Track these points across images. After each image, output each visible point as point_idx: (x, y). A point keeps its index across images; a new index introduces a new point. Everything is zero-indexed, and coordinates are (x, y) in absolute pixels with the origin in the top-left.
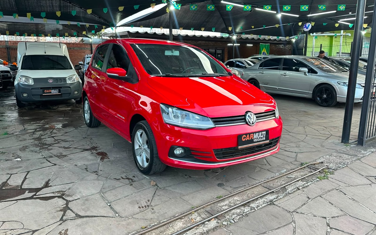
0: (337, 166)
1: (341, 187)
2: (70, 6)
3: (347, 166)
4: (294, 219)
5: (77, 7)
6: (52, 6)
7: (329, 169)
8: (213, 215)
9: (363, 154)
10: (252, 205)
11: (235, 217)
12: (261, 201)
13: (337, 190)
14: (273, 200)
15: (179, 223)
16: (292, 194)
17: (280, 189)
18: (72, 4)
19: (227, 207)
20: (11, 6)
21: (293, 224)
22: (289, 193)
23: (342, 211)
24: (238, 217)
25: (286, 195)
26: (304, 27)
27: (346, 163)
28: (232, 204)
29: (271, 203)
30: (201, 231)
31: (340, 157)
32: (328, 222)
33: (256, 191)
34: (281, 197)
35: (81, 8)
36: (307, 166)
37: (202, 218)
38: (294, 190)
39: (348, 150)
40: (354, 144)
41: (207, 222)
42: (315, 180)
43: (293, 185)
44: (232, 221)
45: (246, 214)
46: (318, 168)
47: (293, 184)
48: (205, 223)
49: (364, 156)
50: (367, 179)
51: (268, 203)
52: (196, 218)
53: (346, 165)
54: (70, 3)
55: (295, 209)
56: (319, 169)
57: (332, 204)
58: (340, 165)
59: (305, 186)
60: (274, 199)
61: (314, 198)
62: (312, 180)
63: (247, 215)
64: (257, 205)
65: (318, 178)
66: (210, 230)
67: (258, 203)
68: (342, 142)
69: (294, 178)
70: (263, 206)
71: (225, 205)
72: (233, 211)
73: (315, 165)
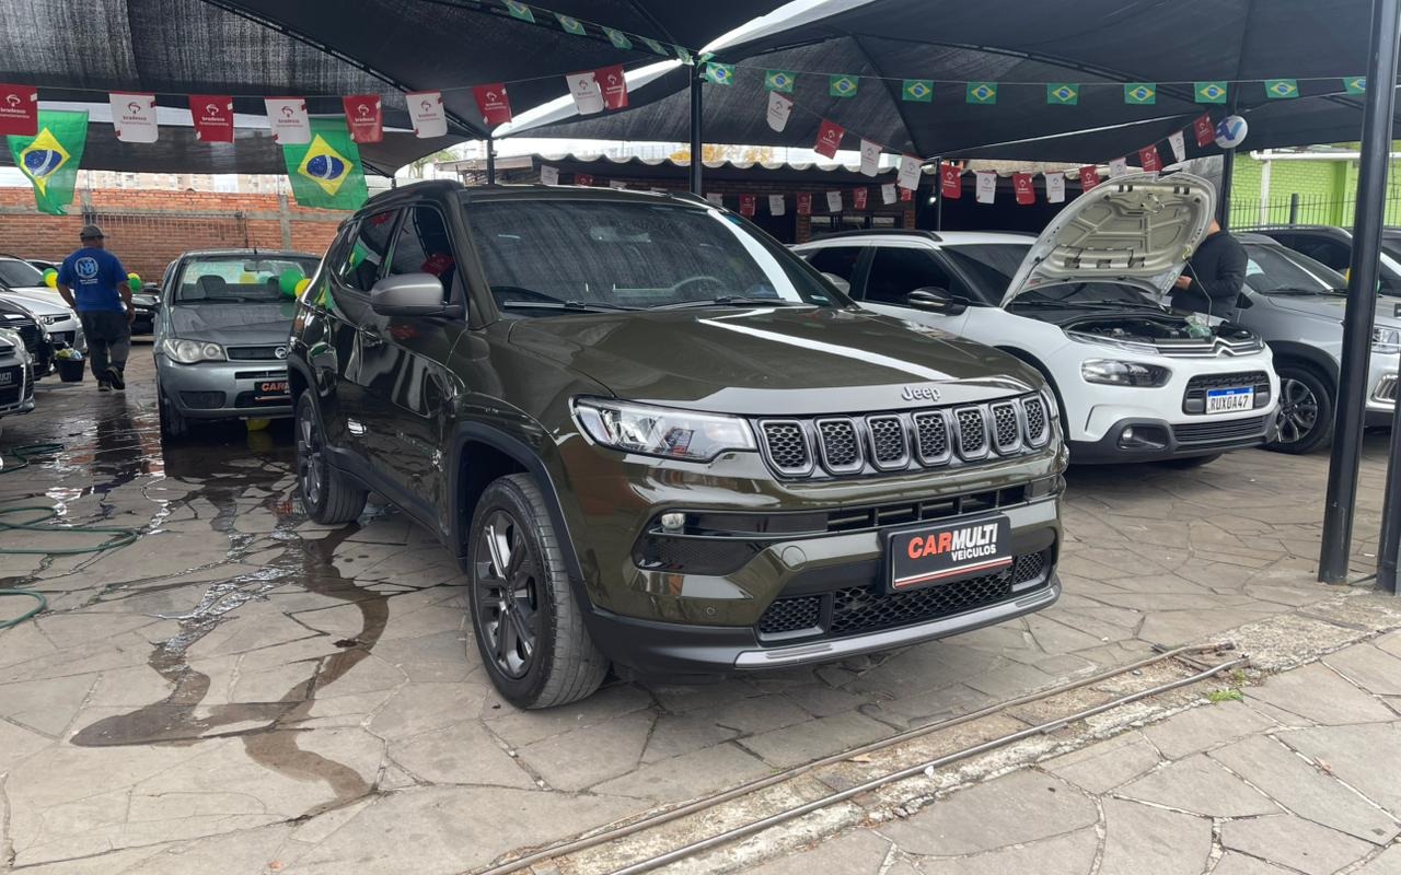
0: (1281, 658)
1: (1282, 728)
2: (326, 61)
3: (1319, 660)
4: (1102, 815)
5: (352, 64)
6: (264, 63)
7: (1249, 667)
8: (838, 793)
9: (1387, 622)
10: (971, 769)
11: (909, 801)
12: (996, 757)
13: (1267, 735)
14: (1038, 757)
15: (733, 810)
16: (1104, 743)
17: (1066, 724)
18: (334, 55)
19: (883, 772)
20: (117, 67)
21: (1098, 829)
22: (1095, 738)
23: (1271, 799)
24: (920, 801)
25: (1085, 744)
26: (1219, 131)
27: (1317, 652)
28: (902, 765)
29: (1032, 764)
30: (800, 834)
31: (1302, 629)
32: (1217, 830)
33: (985, 729)
34: (1067, 749)
35: (366, 69)
36: (1172, 657)
37: (803, 799)
38: (1112, 731)
39: (1335, 607)
40: (1365, 587)
41: (820, 811)
42: (1193, 701)
43: (1111, 715)
44: (899, 809)
45: (947, 794)
46: (1212, 663)
47: (1111, 711)
48: (816, 812)
49: (1389, 630)
50: (1384, 704)
51: (1022, 765)
52: (787, 799)
53: (1316, 658)
54: (328, 51)
55: (1111, 785)
56: (1211, 667)
57: (1242, 779)
58: (1295, 658)
59: (1154, 717)
60: (1044, 753)
61: (1181, 759)
62: (1183, 702)
63: (947, 796)
64: (985, 768)
65: (1205, 695)
66: (828, 833)
67: (985, 764)
68: (1321, 579)
69: (1119, 693)
70: (1003, 771)
71: (880, 768)
72: (905, 783)
73: (1201, 653)
